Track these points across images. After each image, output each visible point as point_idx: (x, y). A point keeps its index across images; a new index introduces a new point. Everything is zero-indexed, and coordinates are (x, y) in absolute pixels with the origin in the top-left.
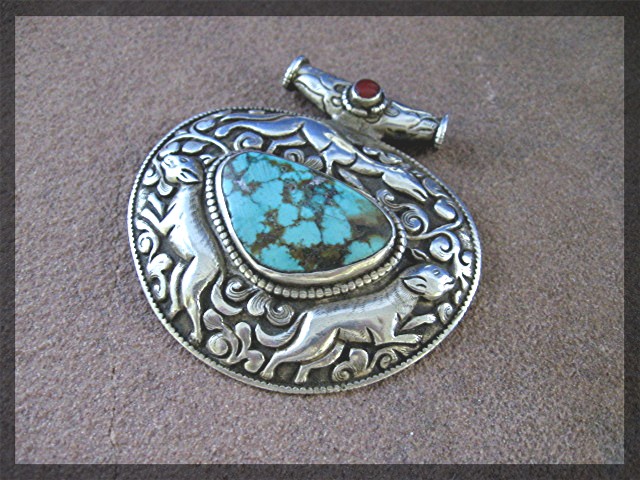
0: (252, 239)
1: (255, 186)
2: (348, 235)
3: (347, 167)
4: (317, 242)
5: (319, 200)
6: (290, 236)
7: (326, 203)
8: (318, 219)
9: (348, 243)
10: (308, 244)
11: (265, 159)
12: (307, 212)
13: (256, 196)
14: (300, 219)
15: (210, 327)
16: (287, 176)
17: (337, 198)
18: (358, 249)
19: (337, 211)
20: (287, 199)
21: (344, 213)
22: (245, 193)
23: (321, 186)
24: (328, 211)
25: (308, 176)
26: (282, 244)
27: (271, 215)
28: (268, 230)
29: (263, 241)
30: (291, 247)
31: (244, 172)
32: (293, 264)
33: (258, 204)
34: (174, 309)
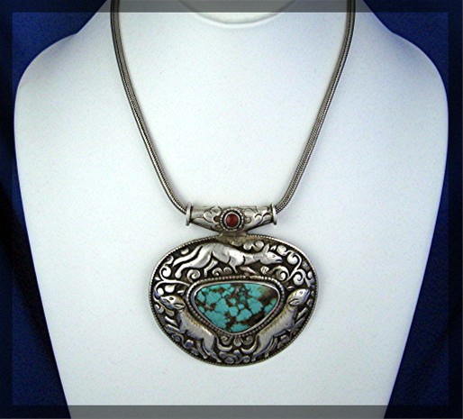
0: (225, 326)
1: (213, 305)
2: (261, 306)
3: (243, 264)
4: (250, 315)
5: (243, 298)
6: (239, 318)
7: (247, 298)
8: (247, 307)
9: (263, 309)
10: (248, 317)
11: (210, 290)
12: (241, 306)
13: (216, 309)
14: (240, 310)
15: (223, 357)
16: (224, 294)
17: (249, 293)
18: (267, 309)
19: (252, 299)
20: (230, 305)
21: (255, 298)
22: (211, 310)
23: (240, 291)
24: (249, 301)
25: (232, 289)
26: (237, 323)
27: (227, 314)
28: (229, 320)
29: (229, 325)
30: (242, 322)
31: (205, 301)
32: (245, 327)
33: (220, 312)
34: (205, 357)
